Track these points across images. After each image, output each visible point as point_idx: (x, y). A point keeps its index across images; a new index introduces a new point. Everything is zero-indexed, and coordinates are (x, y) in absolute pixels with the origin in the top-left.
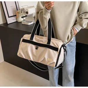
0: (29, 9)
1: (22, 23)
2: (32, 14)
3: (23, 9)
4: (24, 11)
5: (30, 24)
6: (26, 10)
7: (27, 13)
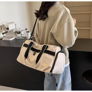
0: (9, 25)
1: (3, 40)
2: (13, 30)
3: (3, 26)
4: (4, 27)
5: (11, 39)
6: (6, 26)
7: (8, 29)
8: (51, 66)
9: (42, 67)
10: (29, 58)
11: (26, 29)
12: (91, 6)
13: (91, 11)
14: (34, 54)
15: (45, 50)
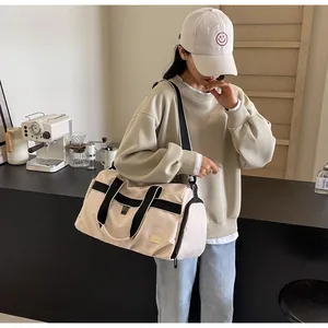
0: (52, 126)
2: (61, 139)
3: (33, 125)
4: (36, 131)
5: (55, 169)
7: (47, 135)
8: (173, 241)
9: (149, 247)
10: (110, 221)
11: (104, 140)
12: (295, 77)
13: (294, 91)
14: (124, 212)
15: (154, 199)
